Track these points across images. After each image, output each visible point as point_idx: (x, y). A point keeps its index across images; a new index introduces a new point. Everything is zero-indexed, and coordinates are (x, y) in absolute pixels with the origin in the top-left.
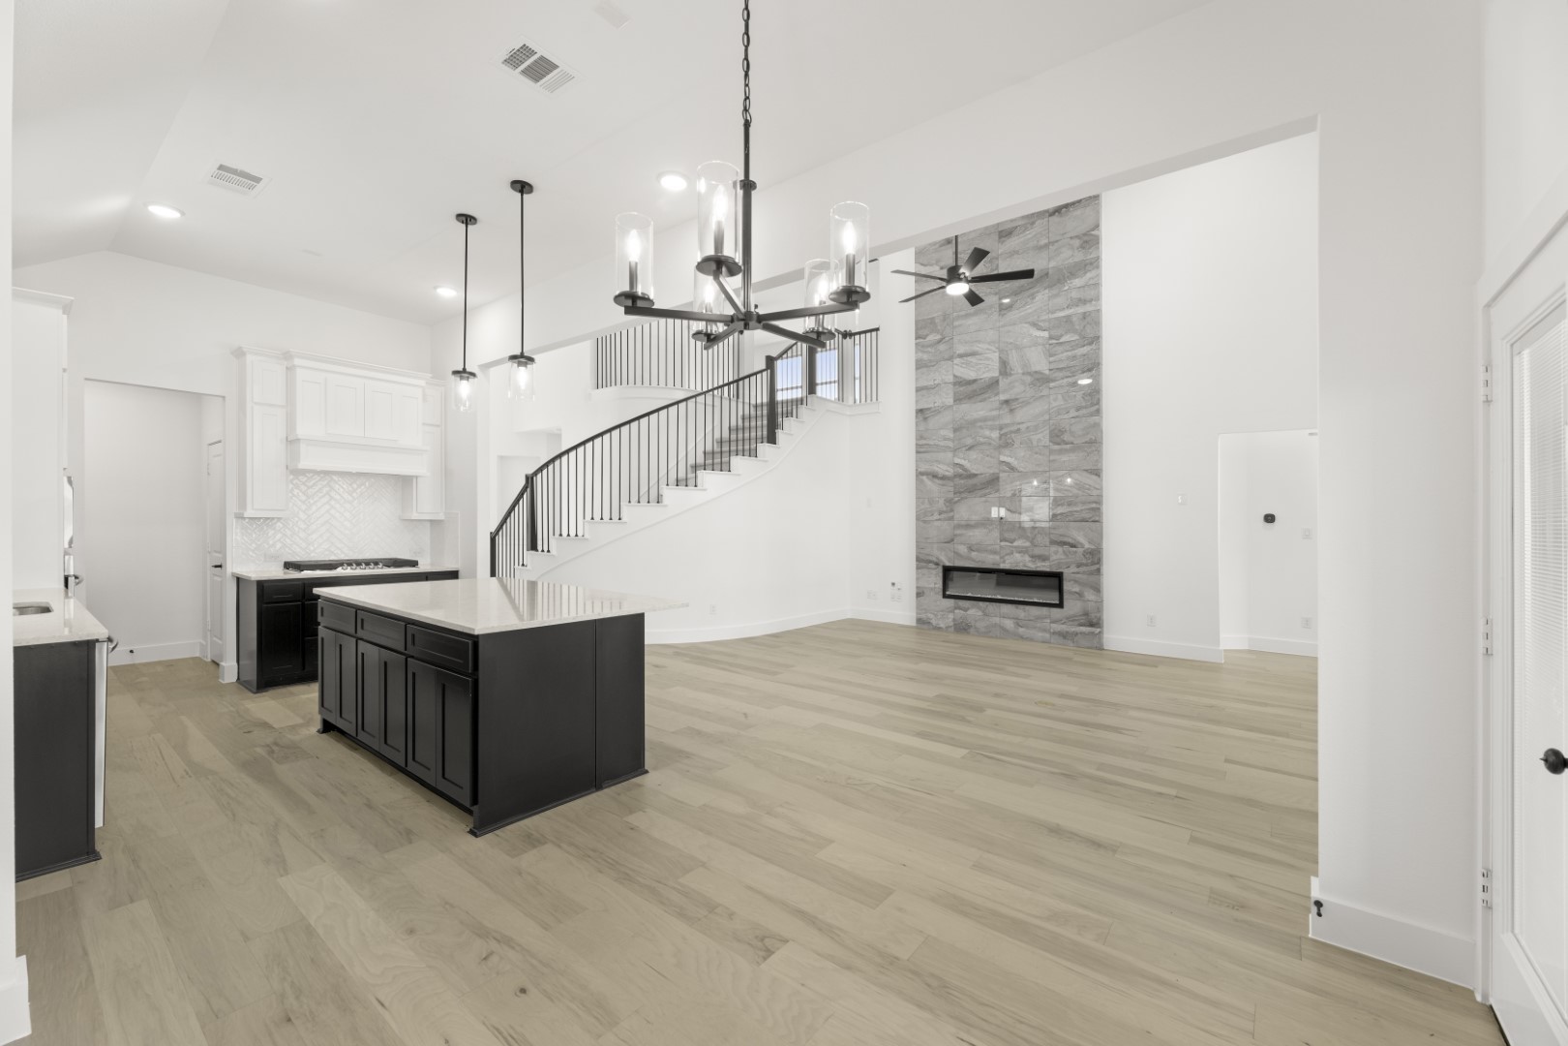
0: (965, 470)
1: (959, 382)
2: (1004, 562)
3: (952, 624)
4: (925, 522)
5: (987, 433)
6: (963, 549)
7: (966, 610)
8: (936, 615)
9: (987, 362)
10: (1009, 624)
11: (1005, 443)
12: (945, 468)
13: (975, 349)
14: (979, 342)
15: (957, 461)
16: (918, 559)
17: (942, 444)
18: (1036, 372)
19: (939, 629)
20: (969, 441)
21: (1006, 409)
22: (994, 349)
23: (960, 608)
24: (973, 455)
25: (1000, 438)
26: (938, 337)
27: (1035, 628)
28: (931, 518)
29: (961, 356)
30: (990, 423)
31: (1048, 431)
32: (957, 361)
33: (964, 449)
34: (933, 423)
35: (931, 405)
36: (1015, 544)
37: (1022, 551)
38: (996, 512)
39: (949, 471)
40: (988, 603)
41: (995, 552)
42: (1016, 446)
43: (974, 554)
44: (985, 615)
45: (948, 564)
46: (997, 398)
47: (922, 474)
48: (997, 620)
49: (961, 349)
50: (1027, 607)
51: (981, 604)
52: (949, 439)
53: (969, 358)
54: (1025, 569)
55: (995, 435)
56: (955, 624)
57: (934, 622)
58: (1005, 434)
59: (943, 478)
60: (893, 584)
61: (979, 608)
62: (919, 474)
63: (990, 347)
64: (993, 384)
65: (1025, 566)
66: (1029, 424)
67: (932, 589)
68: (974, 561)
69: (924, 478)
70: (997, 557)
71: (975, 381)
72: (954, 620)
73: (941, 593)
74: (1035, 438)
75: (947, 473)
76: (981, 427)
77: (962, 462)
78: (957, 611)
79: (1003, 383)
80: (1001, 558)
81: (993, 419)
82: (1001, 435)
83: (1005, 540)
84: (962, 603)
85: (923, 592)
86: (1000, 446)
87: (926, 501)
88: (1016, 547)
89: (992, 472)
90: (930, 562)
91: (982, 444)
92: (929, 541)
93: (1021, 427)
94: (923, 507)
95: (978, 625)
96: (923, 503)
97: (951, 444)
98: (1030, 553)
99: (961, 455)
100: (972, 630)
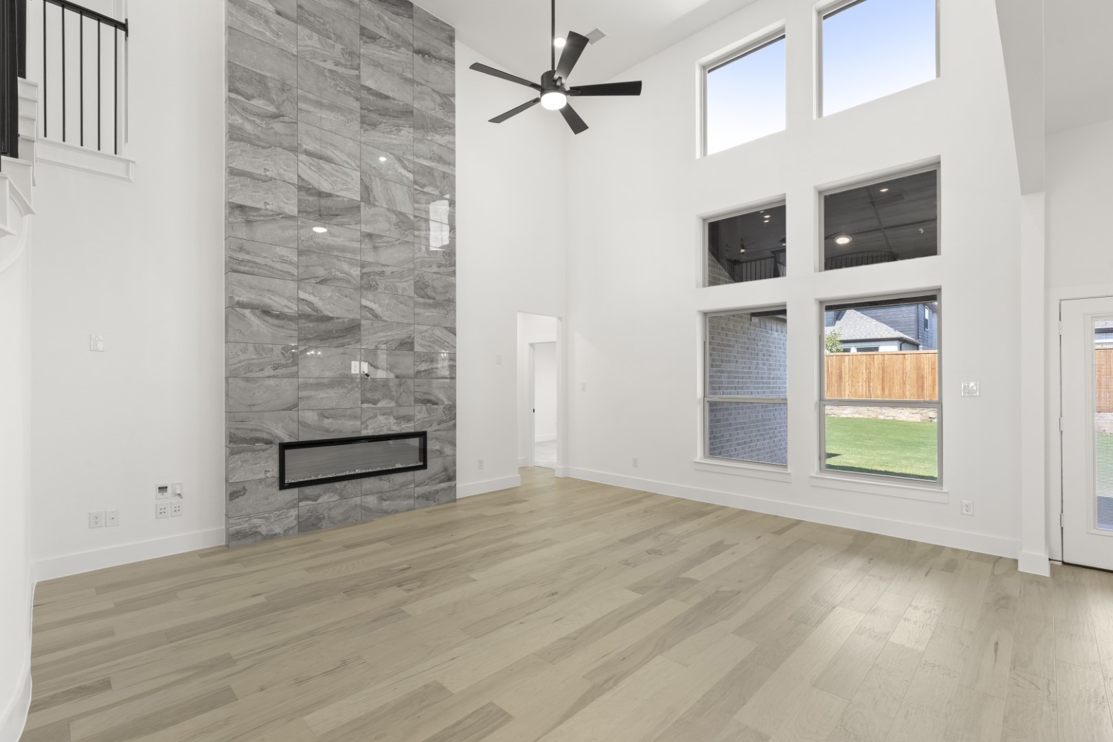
0: (316, 310)
1: (304, 188)
2: (366, 428)
3: (295, 523)
4: (247, 380)
5: (346, 267)
6: (311, 417)
7: (315, 499)
8: (267, 519)
9: (344, 177)
10: (371, 501)
11: (368, 284)
12: (285, 302)
13: (329, 152)
14: (336, 147)
15: (302, 295)
16: (233, 439)
17: (279, 266)
18: (401, 213)
19: (274, 536)
20: (321, 272)
21: (367, 245)
22: (354, 165)
23: (307, 498)
24: (327, 291)
25: (362, 278)
26: (272, 109)
27: (399, 497)
28: (260, 374)
29: (308, 153)
30: (349, 255)
31: (412, 282)
32: (303, 157)
33: (313, 281)
34: (262, 232)
35: (260, 205)
36: (379, 405)
37: (386, 413)
38: (358, 367)
39: (292, 309)
40: (346, 482)
41: (355, 417)
42: (379, 290)
43: (327, 422)
44: (343, 497)
45: (287, 440)
46: (358, 227)
47: (243, 305)
48: (357, 500)
49: (310, 145)
50: (392, 476)
51: (337, 485)
52: (291, 263)
53: (321, 162)
54: (390, 432)
55: (356, 272)
56: (299, 523)
57: (264, 530)
58: (368, 274)
59: (280, 316)
60: (163, 489)
61: (335, 491)
62: (234, 307)
63: (349, 161)
64: (352, 209)
65: (389, 429)
66: (394, 269)
67: (260, 481)
68: (328, 431)
69: (247, 312)
70: (358, 423)
71: (329, 195)
72: (298, 516)
73: (277, 484)
74: (400, 286)
75: (286, 310)
76: (337, 257)
77: (311, 298)
78: (302, 504)
79: (365, 211)
80: (362, 424)
81: (353, 251)
82: (363, 275)
83: (368, 401)
84: (309, 490)
85: (244, 489)
86: (361, 287)
87: (251, 348)
88: (380, 409)
89: (351, 316)
90: (257, 440)
91: (339, 279)
92: (255, 409)
93: (388, 270)
94: (243, 357)
95: (333, 513)
96: (244, 351)
97: (295, 272)
98: (395, 414)
99: (309, 288)
100: (324, 523)
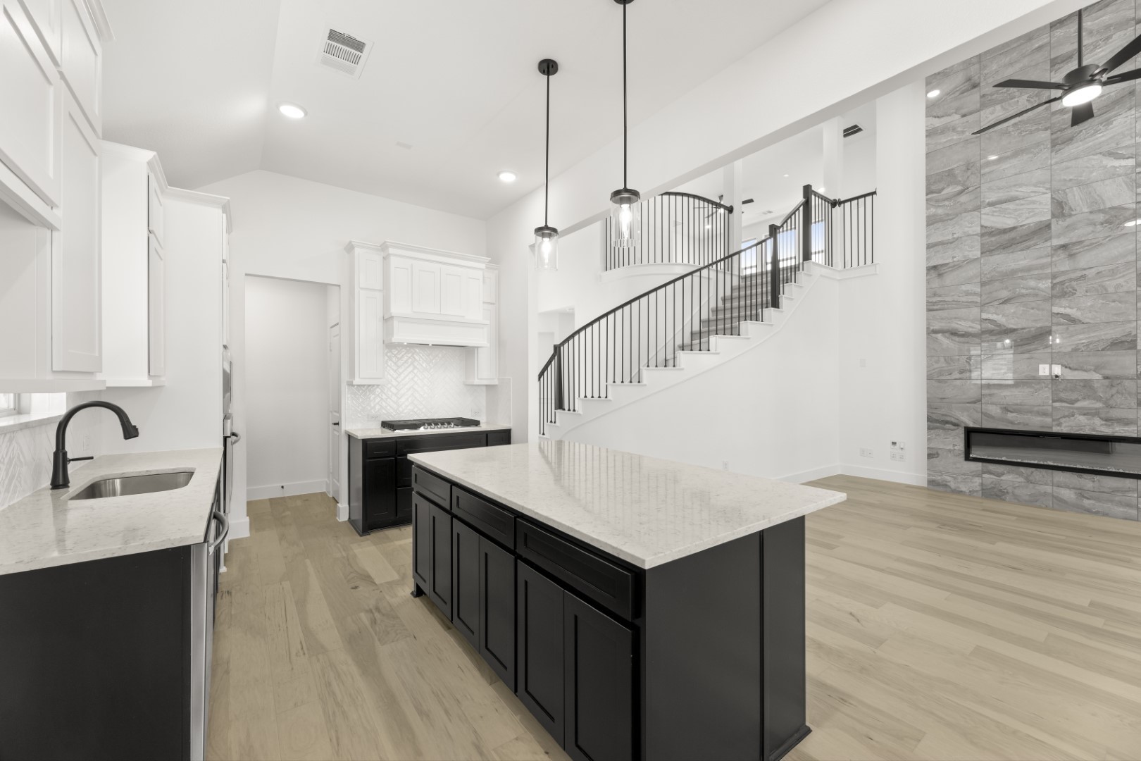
0: (999, 325)
1: (987, 232)
2: (1059, 425)
3: (979, 488)
4: (940, 381)
5: (1032, 283)
6: (995, 410)
7: (999, 475)
8: (955, 478)
9: (1031, 206)
10: (1068, 494)
11: (1061, 290)
12: (970, 324)
13: (1013, 193)
14: (1020, 185)
15: (985, 316)
16: (929, 419)
17: (964, 299)
18: (1113, 208)
19: (960, 492)
20: (1005, 294)
21: (1062, 255)
22: (1043, 190)
23: (990, 473)
24: (1010, 308)
25: (1053, 288)
26: (959, 188)
27: (1112, 501)
28: (949, 377)
29: (991, 204)
30: (1036, 272)
31: (1134, 275)
32: (987, 210)
33: (996, 303)
34: (949, 279)
35: (950, 260)
36: (1078, 405)
37: (1086, 412)
38: (1044, 370)
39: (977, 328)
40: (1033, 469)
41: (1045, 414)
42: (1078, 294)
43: (1010, 416)
44: (1028, 481)
45: (971, 425)
46: (1048, 244)
47: (935, 332)
48: (1049, 489)
49: (992, 197)
50: (1098, 478)
51: (1022, 469)
52: (975, 294)
53: (1004, 206)
54: (1094, 433)
55: (1045, 285)
56: (982, 489)
57: (952, 485)
58: (1062, 283)
59: (966, 335)
60: (894, 443)
61: (1021, 474)
62: (931, 332)
63: (1036, 189)
64: (1043, 229)
65: (1094, 430)
66: (1101, 269)
67: (950, 451)
68: (1012, 423)
69: (939, 336)
70: (1048, 420)
71: (1014, 228)
72: (982, 484)
73: (963, 455)
74: (1111, 285)
75: (970, 330)
76: (1022, 278)
77: (994, 317)
78: (986, 476)
79: (1056, 226)
80: (1053, 420)
81: (1043, 267)
82: (1053, 287)
83: (1061, 400)
84: (992, 467)
85: (938, 454)
86: (1052, 297)
87: (942, 359)
88: (1078, 409)
89: (1039, 325)
90: (947, 422)
91: (1023, 296)
92: (944, 401)
93: (1089, 273)
94: (936, 366)
95: (1017, 492)
96: (937, 362)
97: (978, 300)
98: (1103, 416)
99: (992, 310)
100: (1008, 497)
